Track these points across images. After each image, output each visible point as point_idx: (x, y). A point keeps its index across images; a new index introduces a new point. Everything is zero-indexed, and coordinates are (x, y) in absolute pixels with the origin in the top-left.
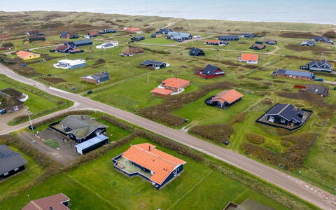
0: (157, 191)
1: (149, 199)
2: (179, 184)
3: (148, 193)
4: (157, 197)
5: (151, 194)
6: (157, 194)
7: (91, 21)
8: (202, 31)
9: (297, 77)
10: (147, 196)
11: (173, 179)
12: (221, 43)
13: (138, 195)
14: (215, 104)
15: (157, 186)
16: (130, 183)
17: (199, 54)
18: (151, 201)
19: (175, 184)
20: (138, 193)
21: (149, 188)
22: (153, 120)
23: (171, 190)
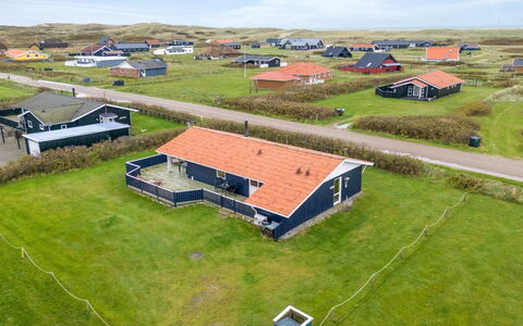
0: (272, 245)
1: (241, 269)
2: (357, 226)
3: (239, 250)
4: (274, 265)
5: (250, 254)
6: (274, 255)
7: (153, 33)
10: (232, 261)
11: (330, 212)
13: (193, 258)
15: (273, 226)
16: (171, 223)
18: (249, 278)
19: (340, 227)
20: (196, 251)
21: (239, 237)
23: (328, 245)
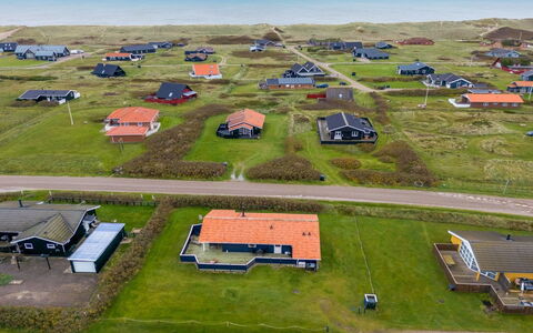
3: (307, 282)
8: (77, 43)
9: (296, 86)
12: (133, 57)
13: (297, 293)
14: (236, 135)
17: (116, 74)
22: (168, 178)
